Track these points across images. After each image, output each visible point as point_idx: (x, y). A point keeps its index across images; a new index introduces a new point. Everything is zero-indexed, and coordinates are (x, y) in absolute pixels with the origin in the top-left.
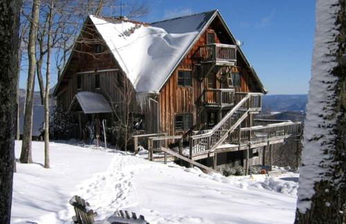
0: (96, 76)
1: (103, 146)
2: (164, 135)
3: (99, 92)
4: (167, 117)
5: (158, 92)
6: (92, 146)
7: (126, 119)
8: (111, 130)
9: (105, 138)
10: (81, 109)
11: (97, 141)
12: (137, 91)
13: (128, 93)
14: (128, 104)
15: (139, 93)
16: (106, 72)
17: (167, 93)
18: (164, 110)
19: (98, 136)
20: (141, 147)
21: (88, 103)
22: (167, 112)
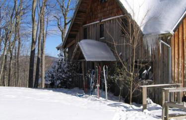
0: (100, 25)
1: (104, 97)
2: (178, 86)
3: (103, 41)
4: (181, 65)
5: (172, 32)
6: (92, 97)
7: (132, 65)
8: (114, 79)
9: (106, 87)
10: (83, 58)
11: (97, 91)
12: (144, 33)
13: (134, 33)
14: (135, 46)
15: (148, 35)
16: (110, 20)
17: (180, 36)
18: (176, 56)
19: (98, 85)
20: (149, 100)
21: (90, 50)
22: (180, 59)
